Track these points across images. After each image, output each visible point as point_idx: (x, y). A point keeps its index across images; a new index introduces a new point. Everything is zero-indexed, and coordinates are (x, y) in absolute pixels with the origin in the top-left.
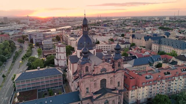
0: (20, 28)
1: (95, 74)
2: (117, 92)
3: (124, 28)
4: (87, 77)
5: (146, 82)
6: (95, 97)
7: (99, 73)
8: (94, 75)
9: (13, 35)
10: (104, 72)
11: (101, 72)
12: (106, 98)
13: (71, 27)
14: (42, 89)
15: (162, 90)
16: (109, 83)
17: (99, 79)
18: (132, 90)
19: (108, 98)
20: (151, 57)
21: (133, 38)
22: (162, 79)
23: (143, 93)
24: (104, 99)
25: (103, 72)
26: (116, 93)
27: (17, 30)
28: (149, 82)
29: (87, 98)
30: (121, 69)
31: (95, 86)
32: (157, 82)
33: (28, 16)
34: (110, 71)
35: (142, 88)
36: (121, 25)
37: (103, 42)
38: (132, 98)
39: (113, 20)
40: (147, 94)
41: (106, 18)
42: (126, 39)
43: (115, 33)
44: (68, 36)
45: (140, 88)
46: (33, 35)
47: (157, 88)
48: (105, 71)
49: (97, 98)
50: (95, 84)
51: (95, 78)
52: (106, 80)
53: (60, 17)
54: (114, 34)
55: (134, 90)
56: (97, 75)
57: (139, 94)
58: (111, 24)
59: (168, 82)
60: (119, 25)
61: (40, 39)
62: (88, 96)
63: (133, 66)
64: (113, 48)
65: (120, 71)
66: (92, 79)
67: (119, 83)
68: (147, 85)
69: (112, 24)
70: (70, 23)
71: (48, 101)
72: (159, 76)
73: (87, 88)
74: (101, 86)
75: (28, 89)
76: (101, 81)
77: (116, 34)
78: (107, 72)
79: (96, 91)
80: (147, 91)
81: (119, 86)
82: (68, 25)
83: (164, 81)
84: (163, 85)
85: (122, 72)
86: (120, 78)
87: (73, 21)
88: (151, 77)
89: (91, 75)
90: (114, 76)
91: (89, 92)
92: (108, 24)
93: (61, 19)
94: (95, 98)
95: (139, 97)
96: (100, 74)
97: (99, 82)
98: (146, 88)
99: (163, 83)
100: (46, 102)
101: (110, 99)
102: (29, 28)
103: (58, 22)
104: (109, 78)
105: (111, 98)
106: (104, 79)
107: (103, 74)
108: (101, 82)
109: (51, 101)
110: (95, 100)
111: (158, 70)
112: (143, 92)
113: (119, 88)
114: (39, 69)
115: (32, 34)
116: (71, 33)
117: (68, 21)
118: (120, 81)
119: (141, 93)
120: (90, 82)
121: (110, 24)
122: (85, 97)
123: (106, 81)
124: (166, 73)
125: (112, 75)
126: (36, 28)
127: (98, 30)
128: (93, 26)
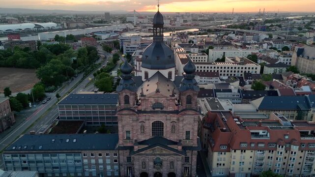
0: (119, 30)
1: (143, 110)
2: (180, 148)
3: (301, 36)
4: (126, 113)
5: (251, 143)
6: (136, 148)
7: (150, 109)
8: (140, 112)
9: (106, 39)
10: (159, 109)
11: (154, 108)
12: (155, 155)
13: (198, 30)
14: (94, 123)
15: (289, 165)
16: (168, 130)
17: (149, 120)
18: (221, 152)
19: (159, 154)
20: (306, 97)
21: (298, 55)
22: (291, 142)
23: (242, 163)
24: (152, 155)
25: (156, 110)
26: (177, 151)
27: (114, 32)
28: (258, 143)
29: (125, 148)
30: (191, 109)
31: (142, 131)
32: (276, 146)
33: (135, 11)
34: (171, 110)
35: (238, 152)
36: (300, 29)
37: (230, 60)
38: (219, 167)
39: (288, 19)
40: (250, 166)
41: (276, 14)
42: (284, 57)
43: (271, 44)
44: (177, 45)
45: (235, 151)
46: (126, 40)
47: (277, 159)
48: (162, 109)
49: (139, 151)
50: (143, 128)
51: (142, 117)
52: (163, 124)
53: (189, 13)
54: (270, 46)
55: (223, 153)
56: (145, 112)
57: (232, 163)
58: (277, 27)
59: (307, 152)
60: (295, 30)
61: (133, 48)
62: (129, 145)
63: (257, 110)
64: (242, 72)
65: (190, 112)
66: (135, 117)
67: (188, 133)
68: (252, 149)
69: (280, 26)
70: (201, 23)
71: (71, 140)
72: (285, 135)
73: (128, 132)
74: (153, 133)
75: (75, 118)
76: (153, 123)
77: (274, 46)
78: (164, 110)
79: (143, 139)
80: (251, 160)
81: (188, 138)
82: (195, 26)
83: (295, 148)
84: (293, 156)
85: (193, 115)
86: (190, 124)
87: (207, 20)
88: (267, 135)
89: (134, 111)
90: (178, 120)
91: (131, 138)
92: (272, 26)
93: (190, 15)
94: (135, 150)
95: (233, 168)
96: (150, 112)
97: (149, 125)
98: (248, 153)
99: (292, 153)
100: (68, 141)
101: (166, 157)
102: (133, 30)
103: (182, 21)
104: (169, 122)
105: (168, 157)
106: (159, 121)
107: (157, 112)
108: (153, 126)
109: (75, 141)
110: (134, 153)
111: (290, 124)
112: (241, 159)
113: (188, 143)
114: (96, 92)
115: (124, 40)
116: (188, 40)
117: (199, 20)
118: (191, 131)
119: (237, 161)
120: (131, 122)
121: (277, 25)
122: (122, 146)
123: (163, 126)
124: (309, 133)
125: (174, 118)
126: (143, 30)
127: (241, 37)
128: (239, 30)
